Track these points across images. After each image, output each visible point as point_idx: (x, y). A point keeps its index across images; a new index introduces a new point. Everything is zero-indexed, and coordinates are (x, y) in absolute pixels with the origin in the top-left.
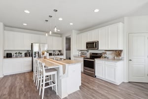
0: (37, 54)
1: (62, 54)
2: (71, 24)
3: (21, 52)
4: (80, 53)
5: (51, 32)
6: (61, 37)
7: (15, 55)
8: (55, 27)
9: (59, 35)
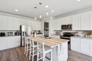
0: (25, 34)
1: (41, 33)
2: (52, 11)
3: (12, 32)
4: (55, 32)
5: (35, 18)
6: (40, 21)
7: (7, 34)
8: (47, 11)
9: (39, 20)
